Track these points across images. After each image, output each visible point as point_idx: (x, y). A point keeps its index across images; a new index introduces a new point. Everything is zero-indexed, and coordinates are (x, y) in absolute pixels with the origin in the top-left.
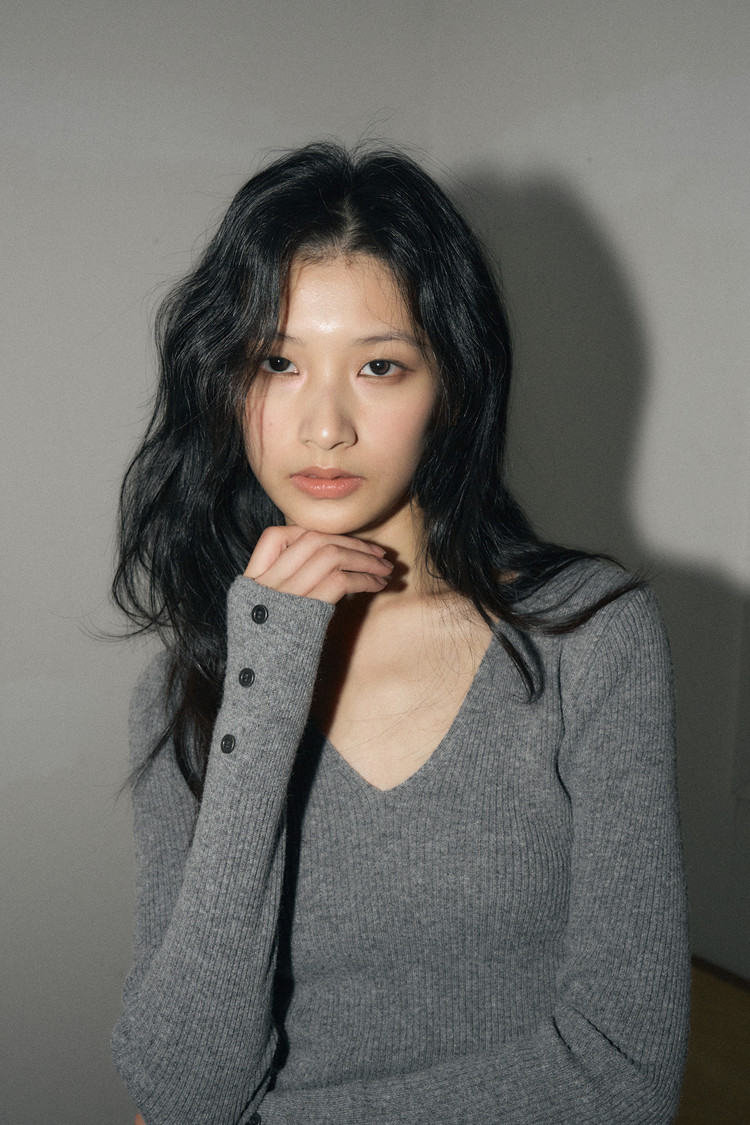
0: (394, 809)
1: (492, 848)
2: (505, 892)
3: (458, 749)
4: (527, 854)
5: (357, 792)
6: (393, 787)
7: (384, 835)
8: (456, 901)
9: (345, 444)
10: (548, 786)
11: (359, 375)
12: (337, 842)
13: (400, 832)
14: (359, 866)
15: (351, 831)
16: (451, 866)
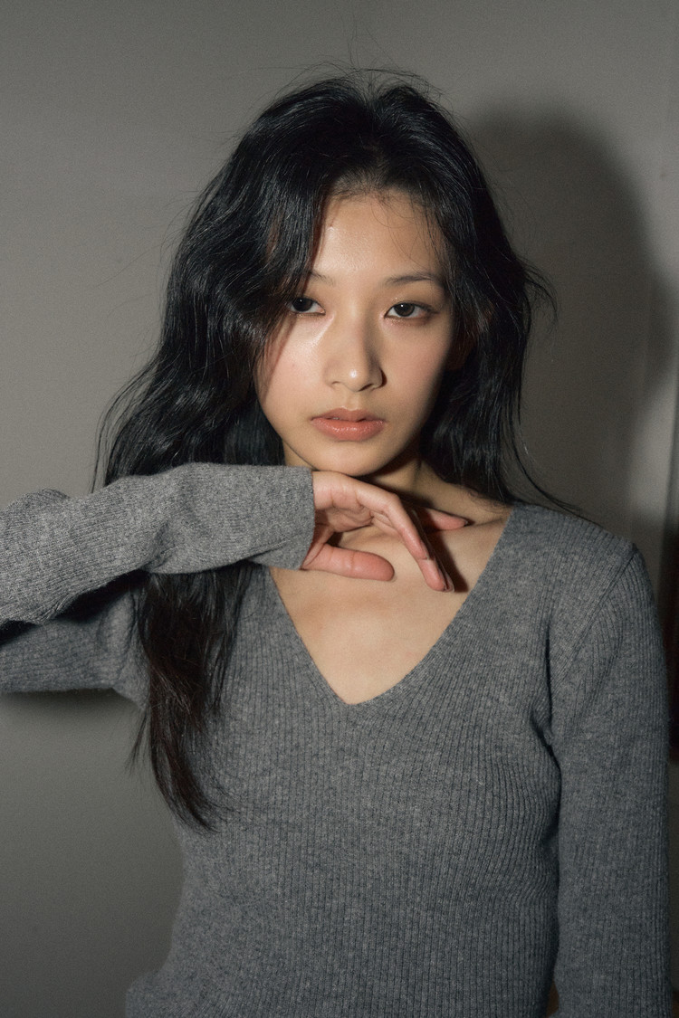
0: (355, 724)
1: (448, 782)
2: (455, 831)
3: (431, 677)
4: (485, 795)
5: (322, 700)
6: (358, 702)
7: (342, 750)
8: (402, 833)
9: (374, 386)
10: (517, 731)
11: (386, 316)
12: (297, 747)
13: (357, 750)
14: (314, 776)
15: (311, 737)
16: (403, 794)
